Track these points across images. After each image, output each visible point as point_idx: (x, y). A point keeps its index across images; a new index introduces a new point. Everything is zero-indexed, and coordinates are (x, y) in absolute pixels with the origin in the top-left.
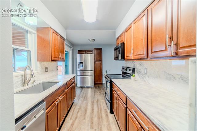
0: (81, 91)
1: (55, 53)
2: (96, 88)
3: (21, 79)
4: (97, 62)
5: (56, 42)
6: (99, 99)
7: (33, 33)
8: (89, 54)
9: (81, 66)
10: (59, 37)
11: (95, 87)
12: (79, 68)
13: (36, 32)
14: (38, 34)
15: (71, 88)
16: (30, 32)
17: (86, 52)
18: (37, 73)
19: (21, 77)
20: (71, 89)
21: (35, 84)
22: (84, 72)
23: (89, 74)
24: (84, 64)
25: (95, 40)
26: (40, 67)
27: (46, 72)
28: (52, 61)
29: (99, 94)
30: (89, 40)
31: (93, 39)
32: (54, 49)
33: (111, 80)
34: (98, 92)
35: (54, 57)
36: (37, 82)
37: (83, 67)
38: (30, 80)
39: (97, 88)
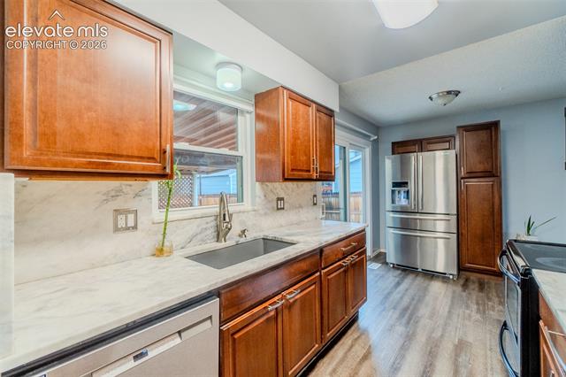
0: (398, 284)
1: (295, 158)
2: (465, 286)
3: (214, 223)
4: (473, 182)
5: (301, 124)
6: (470, 339)
7: (248, 112)
8: (437, 152)
9: (403, 194)
10: (312, 110)
11: (462, 282)
12: (393, 202)
13: (252, 109)
14: (258, 111)
15: (341, 266)
16: (243, 112)
17: (422, 144)
18: (255, 211)
19: (213, 218)
20: (345, 272)
21: (242, 240)
22: (418, 216)
23: (441, 226)
24: (411, 186)
25: (457, 93)
26: (263, 198)
27: (278, 209)
28: (286, 180)
29: (478, 316)
30: (431, 98)
31: (449, 93)
32: (294, 145)
33: (527, 273)
34: (475, 307)
35: (293, 170)
36: (250, 236)
37: (408, 198)
38: (229, 229)
39: (474, 287)
